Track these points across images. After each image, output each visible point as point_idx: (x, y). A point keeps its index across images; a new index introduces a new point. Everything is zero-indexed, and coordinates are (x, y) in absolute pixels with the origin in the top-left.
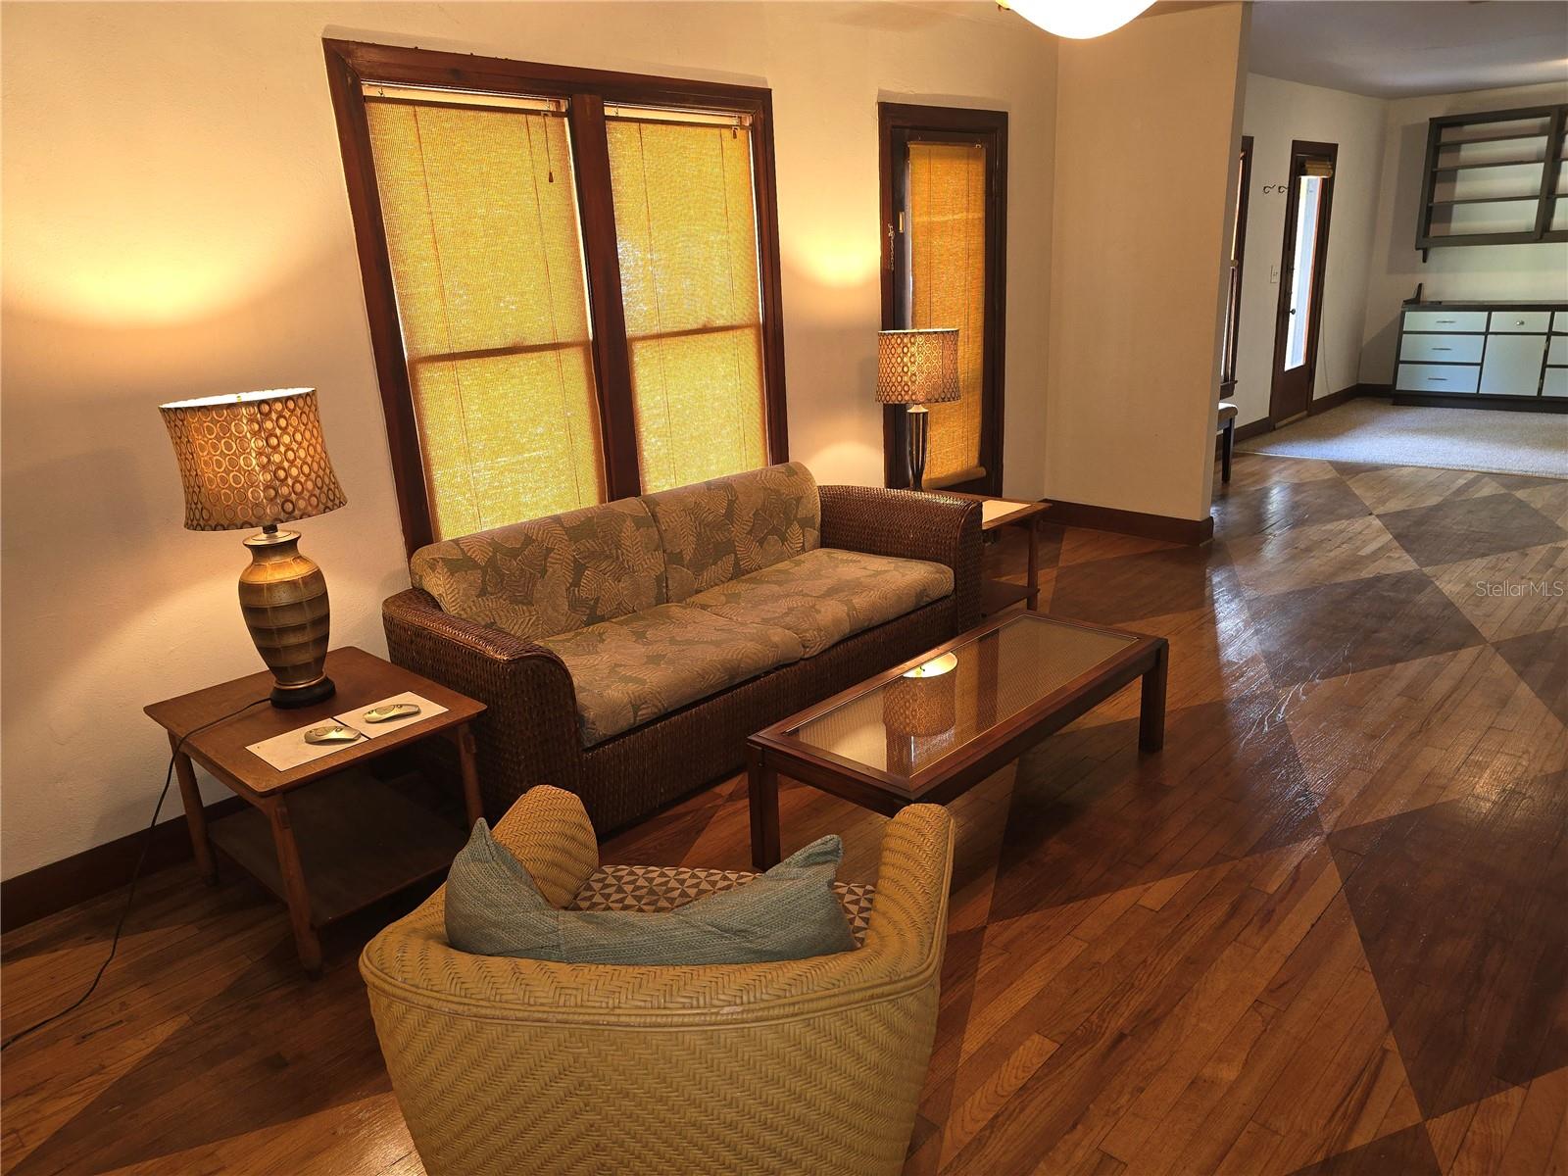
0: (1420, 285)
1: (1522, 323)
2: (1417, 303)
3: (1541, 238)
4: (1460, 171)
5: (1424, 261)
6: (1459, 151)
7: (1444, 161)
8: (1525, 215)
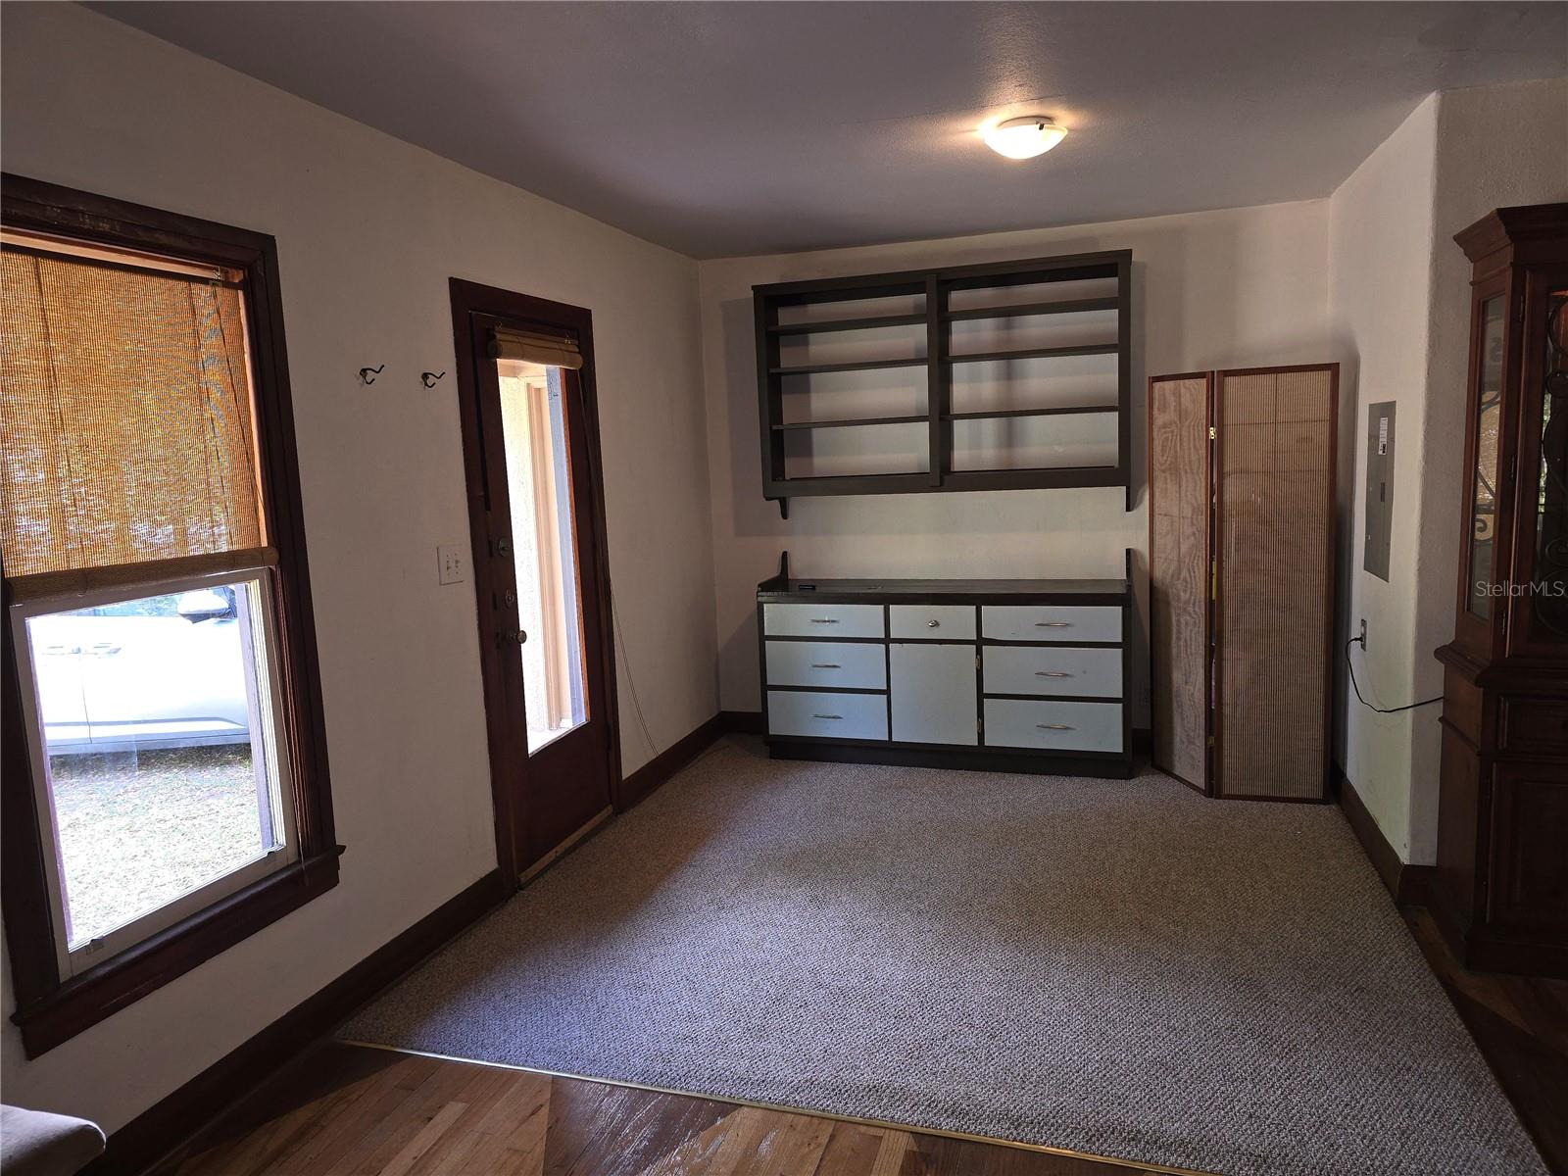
0: (785, 554)
1: (936, 624)
2: (783, 585)
3: (941, 484)
4: (813, 376)
5: (785, 516)
6: (806, 343)
7: (788, 358)
8: (912, 447)
